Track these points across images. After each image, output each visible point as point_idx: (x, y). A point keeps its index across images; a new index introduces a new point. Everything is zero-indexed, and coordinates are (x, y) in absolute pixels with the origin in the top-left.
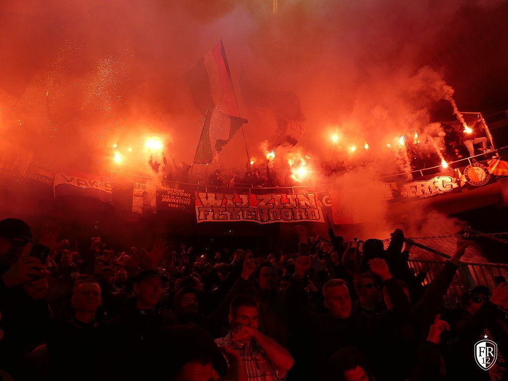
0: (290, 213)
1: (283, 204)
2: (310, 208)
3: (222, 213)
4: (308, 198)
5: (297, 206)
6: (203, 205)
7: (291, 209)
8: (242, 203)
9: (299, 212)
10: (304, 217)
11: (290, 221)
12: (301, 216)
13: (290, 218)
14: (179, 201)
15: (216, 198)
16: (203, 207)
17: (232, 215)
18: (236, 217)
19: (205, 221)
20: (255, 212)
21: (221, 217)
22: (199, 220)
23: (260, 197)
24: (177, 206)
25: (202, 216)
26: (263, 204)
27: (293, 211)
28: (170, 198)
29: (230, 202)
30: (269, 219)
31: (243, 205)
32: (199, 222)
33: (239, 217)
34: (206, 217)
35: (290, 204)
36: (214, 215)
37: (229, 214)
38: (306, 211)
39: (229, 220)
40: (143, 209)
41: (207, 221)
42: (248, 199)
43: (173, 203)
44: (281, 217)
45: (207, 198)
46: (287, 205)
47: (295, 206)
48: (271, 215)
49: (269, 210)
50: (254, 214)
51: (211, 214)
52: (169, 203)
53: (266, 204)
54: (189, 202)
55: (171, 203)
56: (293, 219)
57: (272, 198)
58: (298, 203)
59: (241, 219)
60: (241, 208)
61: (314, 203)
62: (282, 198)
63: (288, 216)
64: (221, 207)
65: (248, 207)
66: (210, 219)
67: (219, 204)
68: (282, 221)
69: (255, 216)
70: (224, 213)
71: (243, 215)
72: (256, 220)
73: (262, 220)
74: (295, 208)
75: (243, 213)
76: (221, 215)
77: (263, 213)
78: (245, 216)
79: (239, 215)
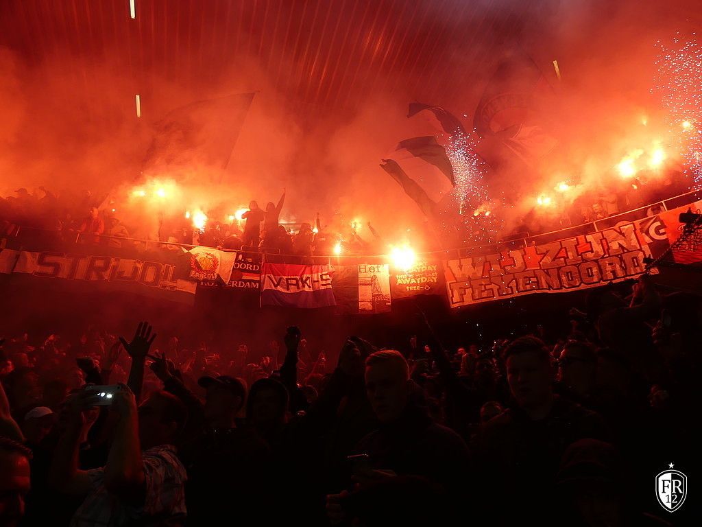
0: (595, 270)
1: (581, 255)
2: (628, 251)
3: (485, 288)
4: (623, 235)
6: (455, 278)
7: (596, 261)
8: (515, 266)
9: (609, 264)
10: (620, 273)
11: (598, 285)
12: (614, 272)
13: (595, 279)
14: (420, 280)
15: (474, 265)
16: (457, 282)
17: (500, 288)
18: (507, 290)
19: (461, 304)
20: (536, 276)
21: (484, 294)
22: (453, 303)
23: (543, 248)
24: (418, 288)
25: (457, 298)
26: (547, 259)
27: (598, 264)
28: (408, 277)
29: (495, 268)
30: (562, 286)
31: (515, 268)
32: (453, 306)
33: (512, 290)
34: (463, 299)
35: (592, 251)
36: (473, 293)
37: (495, 288)
38: (621, 260)
39: (497, 298)
40: (373, 302)
41: (465, 304)
42: (523, 256)
43: (413, 285)
44: (581, 279)
45: (461, 266)
46: (590, 255)
47: (603, 254)
48: (564, 278)
49: (559, 269)
50: (535, 280)
51: (469, 291)
52: (407, 285)
53: (554, 260)
54: (435, 279)
55: (409, 285)
56: (602, 279)
57: (562, 248)
58: (606, 248)
59: (516, 294)
60: (513, 274)
61: (634, 242)
62: (578, 244)
63: (593, 275)
64: (482, 278)
65: (524, 271)
66: (468, 301)
67: (480, 274)
68: (583, 287)
69: (538, 282)
70: (488, 287)
71: (517, 286)
72: (539, 289)
73: (550, 287)
74: (603, 257)
75: (516, 282)
76: (483, 291)
77: (550, 276)
78: (521, 287)
79: (511, 287)
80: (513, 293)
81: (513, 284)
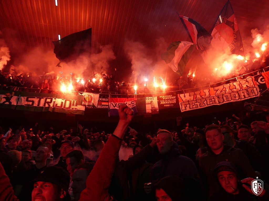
0: (237, 95)
1: (231, 90)
2: (250, 88)
3: (194, 104)
4: (248, 82)
5: (241, 89)
6: (183, 101)
7: (237, 92)
8: (206, 95)
9: (242, 93)
10: (246, 96)
11: (238, 100)
12: (244, 96)
13: (237, 98)
14: (169, 102)
15: (190, 96)
16: (184, 102)
17: (200, 104)
18: (203, 105)
19: (185, 110)
20: (214, 99)
21: (194, 107)
22: (182, 110)
23: (216, 88)
24: (169, 105)
25: (183, 108)
26: (219, 92)
27: (238, 93)
28: (165, 102)
29: (198, 96)
30: (224, 101)
31: (206, 96)
32: (182, 111)
33: (205, 104)
34: (186, 108)
35: (236, 88)
36: (190, 106)
37: (199, 104)
38: (247, 91)
39: (199, 108)
40: (152, 110)
41: (187, 110)
42: (209, 92)
43: (167, 104)
44: (231, 98)
45: (185, 96)
46: (235, 90)
47: (240, 89)
48: (225, 98)
49: (223, 95)
50: (214, 100)
51: (188, 106)
52: (164, 104)
53: (221, 92)
54: (175, 102)
55: (165, 104)
56: (240, 98)
57: (224, 88)
58: (241, 87)
59: (206, 106)
60: (205, 98)
61: (252, 84)
62: (230, 86)
63: (236, 97)
64: (193, 100)
65: (209, 97)
66: (188, 109)
68: (232, 101)
69: (215, 101)
70: (195, 104)
71: (207, 103)
72: (215, 103)
73: (219, 102)
74: (240, 90)
75: (207, 101)
76: (194, 105)
77: (219, 98)
78: (208, 103)
79: (205, 103)
80: (205, 106)
81: (205, 102)
